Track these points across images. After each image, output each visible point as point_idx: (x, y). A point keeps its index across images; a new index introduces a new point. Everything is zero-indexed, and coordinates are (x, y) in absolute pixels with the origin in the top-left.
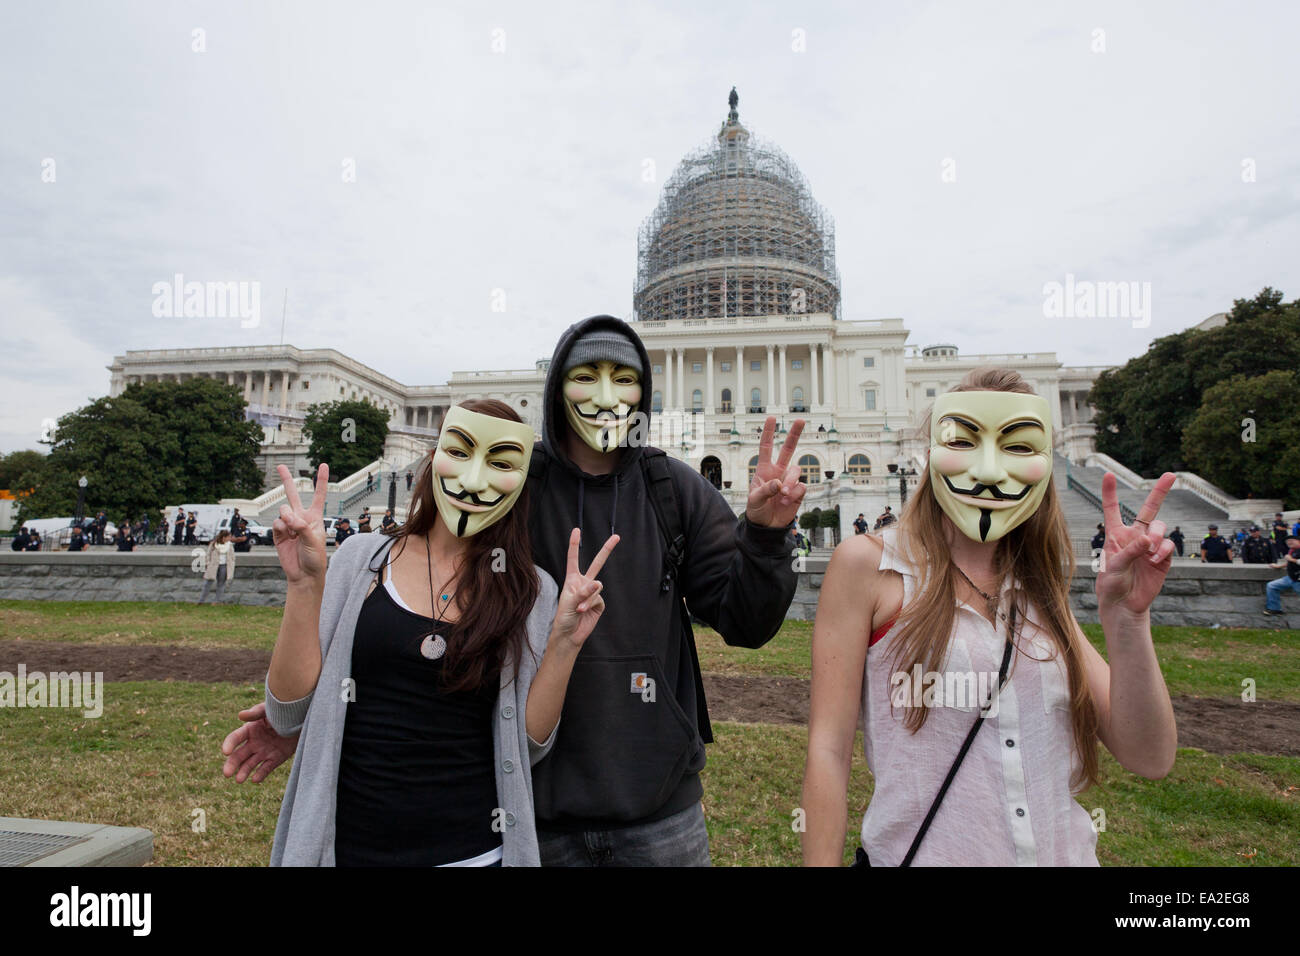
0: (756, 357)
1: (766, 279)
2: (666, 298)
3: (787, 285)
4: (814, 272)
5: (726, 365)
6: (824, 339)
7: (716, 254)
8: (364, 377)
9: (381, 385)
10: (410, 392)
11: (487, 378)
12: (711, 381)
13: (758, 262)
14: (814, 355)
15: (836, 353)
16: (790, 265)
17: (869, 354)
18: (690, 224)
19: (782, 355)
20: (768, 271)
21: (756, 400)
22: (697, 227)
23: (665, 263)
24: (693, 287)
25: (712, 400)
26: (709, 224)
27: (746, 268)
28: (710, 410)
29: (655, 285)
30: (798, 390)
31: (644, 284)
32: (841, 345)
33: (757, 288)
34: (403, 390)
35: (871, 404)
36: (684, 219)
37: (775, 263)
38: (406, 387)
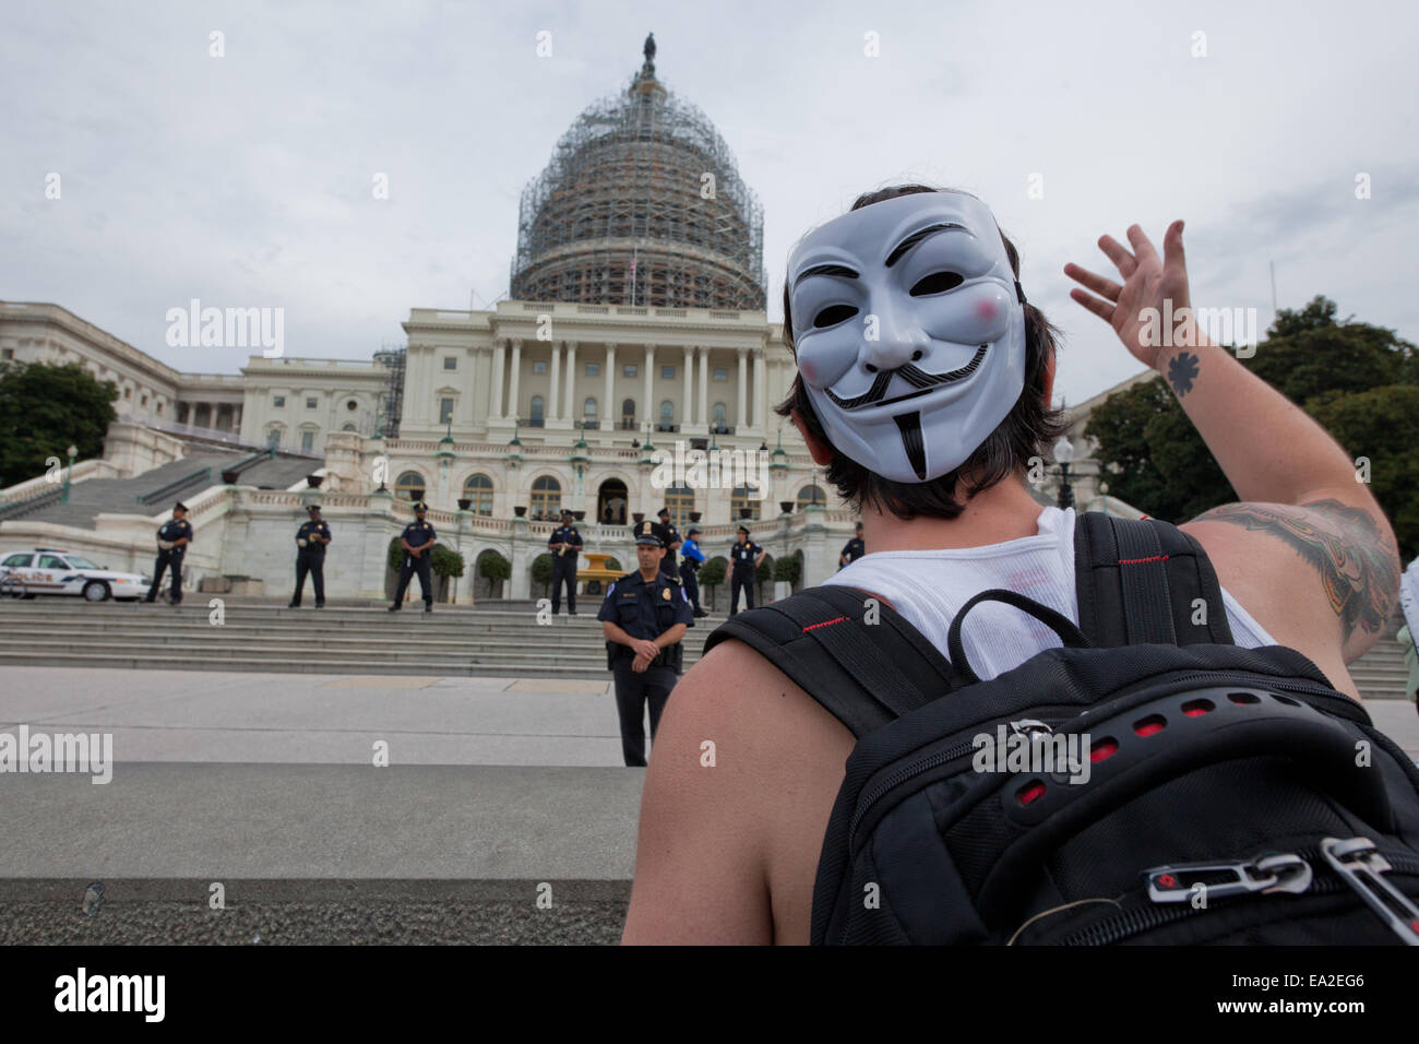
0: (670, 361)
1: (683, 269)
2: (555, 282)
3: (707, 280)
4: (738, 267)
5: (630, 369)
6: (756, 344)
7: (622, 232)
8: (110, 352)
9: (138, 367)
10: (186, 381)
11: (301, 367)
12: (610, 389)
13: (673, 247)
14: (743, 362)
15: (770, 364)
16: (712, 256)
18: (590, 192)
19: (704, 361)
20: (685, 260)
21: (666, 417)
22: (599, 197)
23: (555, 239)
24: (589, 271)
25: (609, 415)
26: (615, 193)
27: (658, 252)
28: (607, 425)
29: (539, 266)
30: (720, 408)
31: (525, 263)
32: (775, 353)
33: (671, 280)
34: (176, 378)
36: (582, 185)
37: (694, 251)
38: (180, 374)
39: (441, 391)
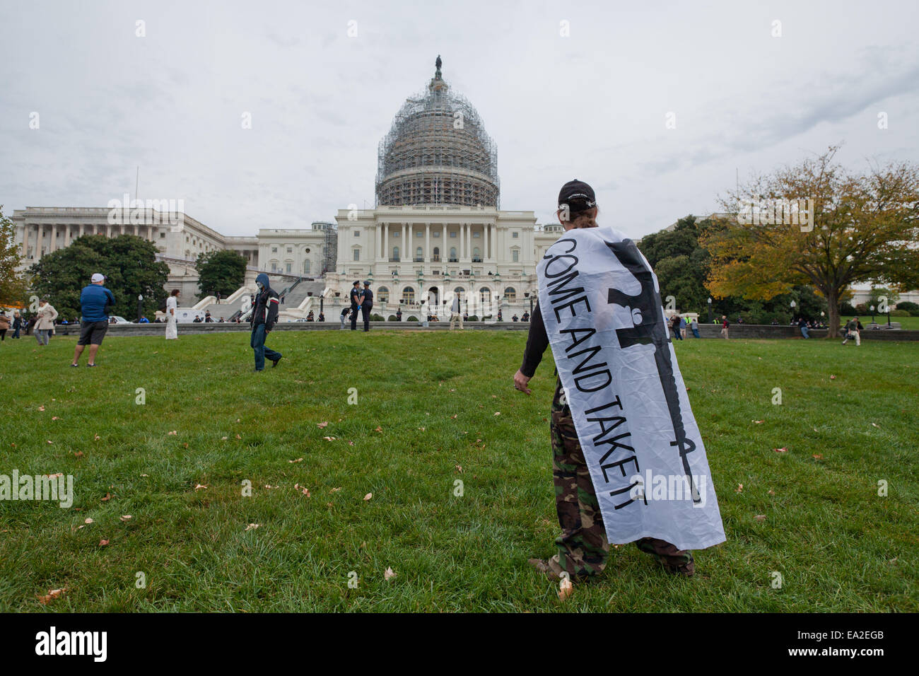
0: (454, 230)
1: (458, 181)
2: (398, 189)
3: (470, 185)
4: (485, 178)
5: (436, 234)
6: (492, 221)
7: (429, 163)
8: (200, 231)
9: (210, 236)
10: (229, 240)
11: (285, 234)
12: (428, 243)
13: (454, 170)
14: (486, 230)
15: (498, 229)
16: (472, 173)
17: (515, 230)
18: (413, 144)
19: (469, 229)
21: (453, 255)
22: (417, 146)
23: (397, 166)
24: (414, 183)
25: (428, 255)
26: (425, 144)
27: (446, 173)
28: (427, 260)
29: (390, 180)
30: (476, 250)
31: (382, 178)
32: (501, 225)
33: (453, 186)
34: (223, 239)
35: (516, 259)
36: (409, 140)
37: (463, 171)
38: (224, 237)
39: (353, 246)
